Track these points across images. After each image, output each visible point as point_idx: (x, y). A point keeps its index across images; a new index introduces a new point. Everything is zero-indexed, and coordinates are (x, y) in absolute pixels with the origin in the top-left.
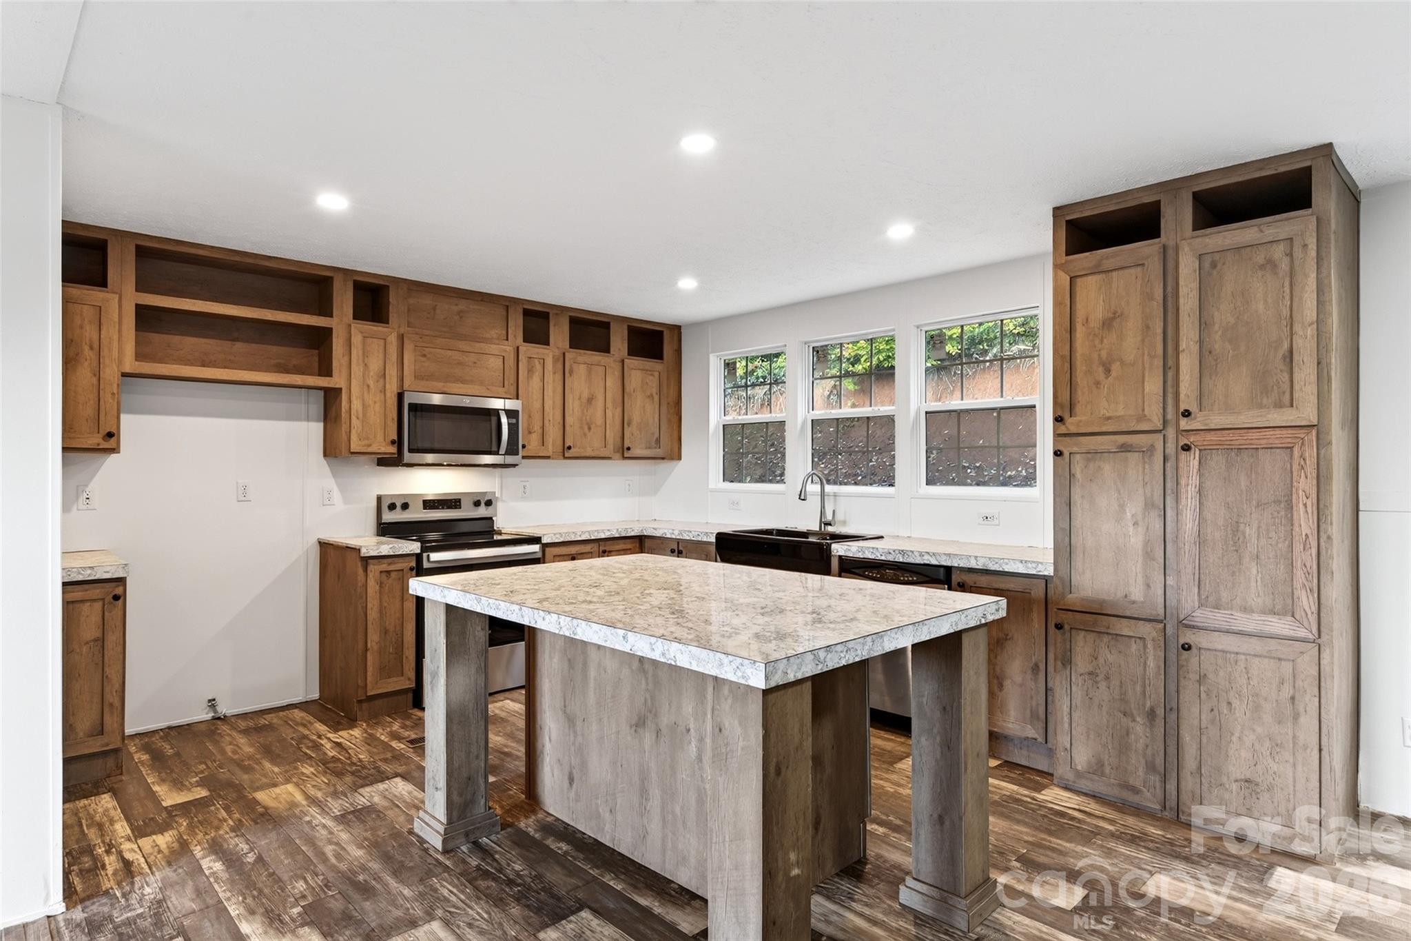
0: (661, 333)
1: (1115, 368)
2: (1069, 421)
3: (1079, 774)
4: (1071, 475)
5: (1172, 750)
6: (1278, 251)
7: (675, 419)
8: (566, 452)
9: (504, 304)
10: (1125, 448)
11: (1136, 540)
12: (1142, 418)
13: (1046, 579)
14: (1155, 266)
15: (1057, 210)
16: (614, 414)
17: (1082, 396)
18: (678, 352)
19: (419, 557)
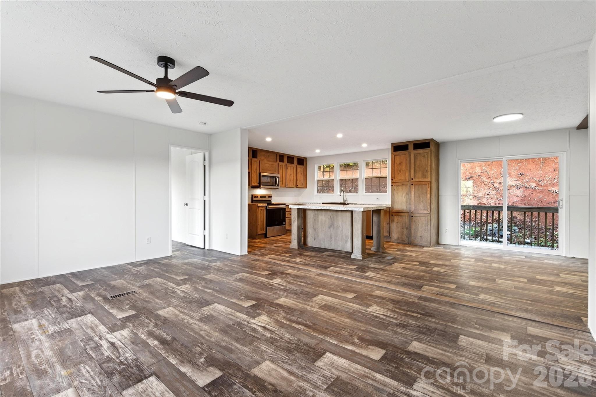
0: (303, 160)
1: (401, 171)
2: (394, 180)
3: (395, 240)
4: (394, 189)
5: (410, 234)
6: (425, 154)
7: (306, 179)
8: (286, 186)
9: (276, 154)
10: (403, 185)
11: (405, 200)
12: (405, 180)
13: (390, 207)
14: (408, 155)
15: (392, 144)
16: (295, 178)
17: (396, 176)
18: (307, 164)
19: (266, 207)
